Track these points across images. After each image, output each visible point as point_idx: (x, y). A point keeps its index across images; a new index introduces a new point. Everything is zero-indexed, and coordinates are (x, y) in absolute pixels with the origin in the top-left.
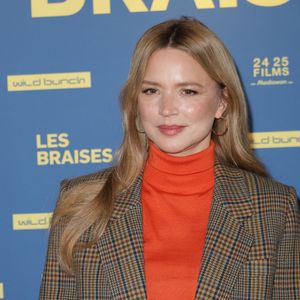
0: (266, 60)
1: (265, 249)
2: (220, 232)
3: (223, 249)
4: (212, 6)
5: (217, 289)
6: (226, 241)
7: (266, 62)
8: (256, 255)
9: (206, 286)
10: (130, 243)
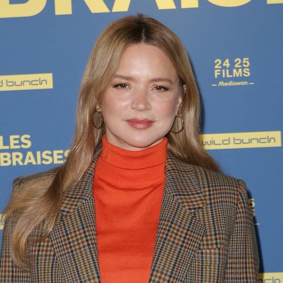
0: (227, 61)
1: (216, 239)
2: (172, 223)
3: (175, 238)
4: (173, 7)
5: (170, 276)
6: (178, 230)
7: (227, 63)
8: (208, 245)
9: (159, 274)
10: (83, 235)
